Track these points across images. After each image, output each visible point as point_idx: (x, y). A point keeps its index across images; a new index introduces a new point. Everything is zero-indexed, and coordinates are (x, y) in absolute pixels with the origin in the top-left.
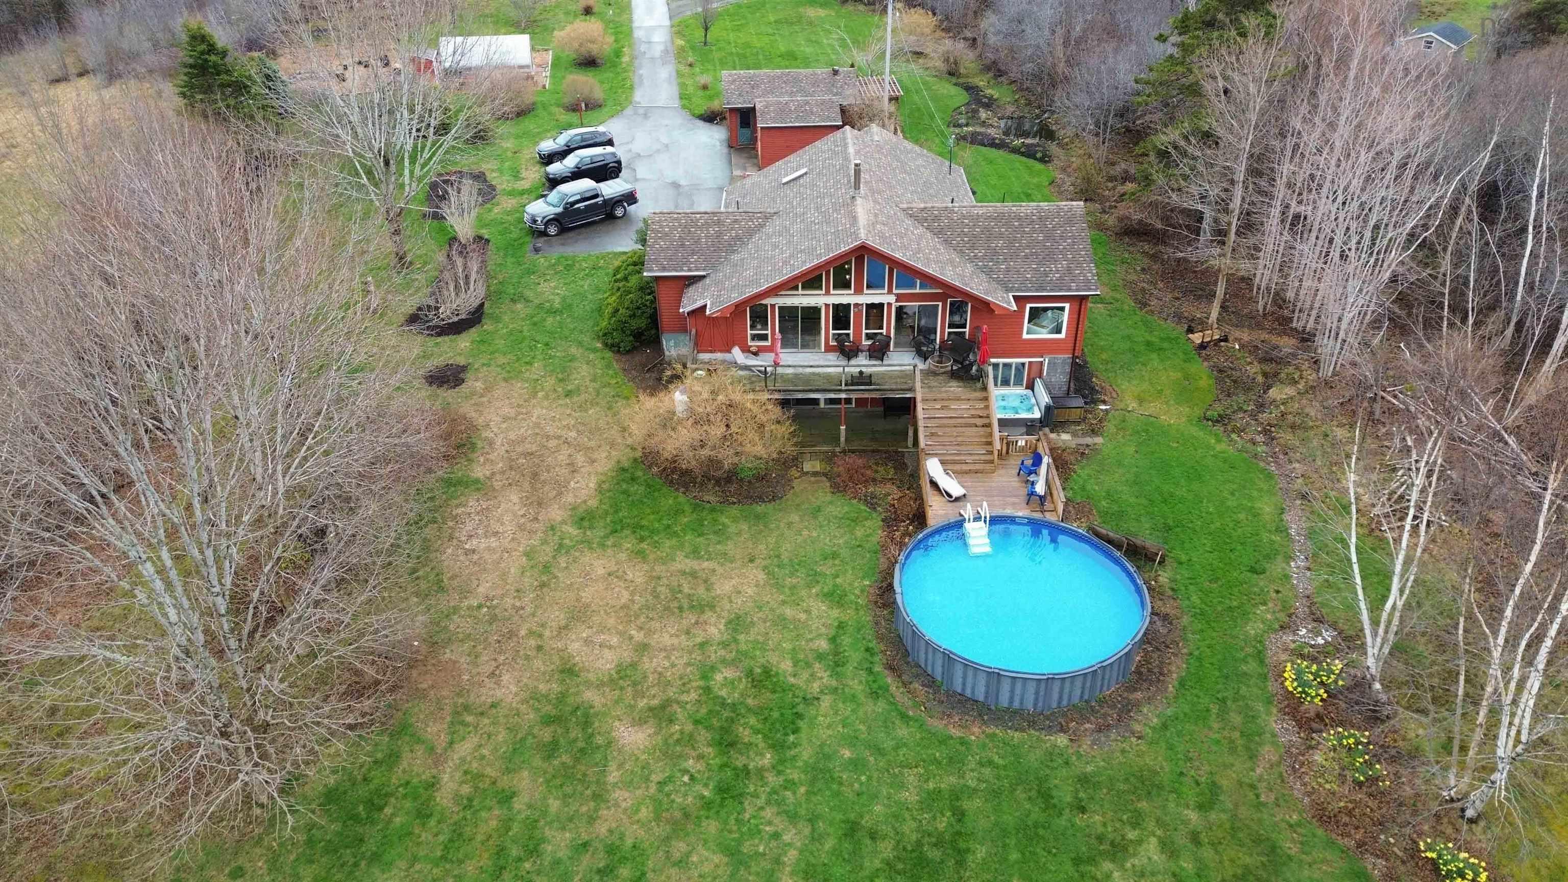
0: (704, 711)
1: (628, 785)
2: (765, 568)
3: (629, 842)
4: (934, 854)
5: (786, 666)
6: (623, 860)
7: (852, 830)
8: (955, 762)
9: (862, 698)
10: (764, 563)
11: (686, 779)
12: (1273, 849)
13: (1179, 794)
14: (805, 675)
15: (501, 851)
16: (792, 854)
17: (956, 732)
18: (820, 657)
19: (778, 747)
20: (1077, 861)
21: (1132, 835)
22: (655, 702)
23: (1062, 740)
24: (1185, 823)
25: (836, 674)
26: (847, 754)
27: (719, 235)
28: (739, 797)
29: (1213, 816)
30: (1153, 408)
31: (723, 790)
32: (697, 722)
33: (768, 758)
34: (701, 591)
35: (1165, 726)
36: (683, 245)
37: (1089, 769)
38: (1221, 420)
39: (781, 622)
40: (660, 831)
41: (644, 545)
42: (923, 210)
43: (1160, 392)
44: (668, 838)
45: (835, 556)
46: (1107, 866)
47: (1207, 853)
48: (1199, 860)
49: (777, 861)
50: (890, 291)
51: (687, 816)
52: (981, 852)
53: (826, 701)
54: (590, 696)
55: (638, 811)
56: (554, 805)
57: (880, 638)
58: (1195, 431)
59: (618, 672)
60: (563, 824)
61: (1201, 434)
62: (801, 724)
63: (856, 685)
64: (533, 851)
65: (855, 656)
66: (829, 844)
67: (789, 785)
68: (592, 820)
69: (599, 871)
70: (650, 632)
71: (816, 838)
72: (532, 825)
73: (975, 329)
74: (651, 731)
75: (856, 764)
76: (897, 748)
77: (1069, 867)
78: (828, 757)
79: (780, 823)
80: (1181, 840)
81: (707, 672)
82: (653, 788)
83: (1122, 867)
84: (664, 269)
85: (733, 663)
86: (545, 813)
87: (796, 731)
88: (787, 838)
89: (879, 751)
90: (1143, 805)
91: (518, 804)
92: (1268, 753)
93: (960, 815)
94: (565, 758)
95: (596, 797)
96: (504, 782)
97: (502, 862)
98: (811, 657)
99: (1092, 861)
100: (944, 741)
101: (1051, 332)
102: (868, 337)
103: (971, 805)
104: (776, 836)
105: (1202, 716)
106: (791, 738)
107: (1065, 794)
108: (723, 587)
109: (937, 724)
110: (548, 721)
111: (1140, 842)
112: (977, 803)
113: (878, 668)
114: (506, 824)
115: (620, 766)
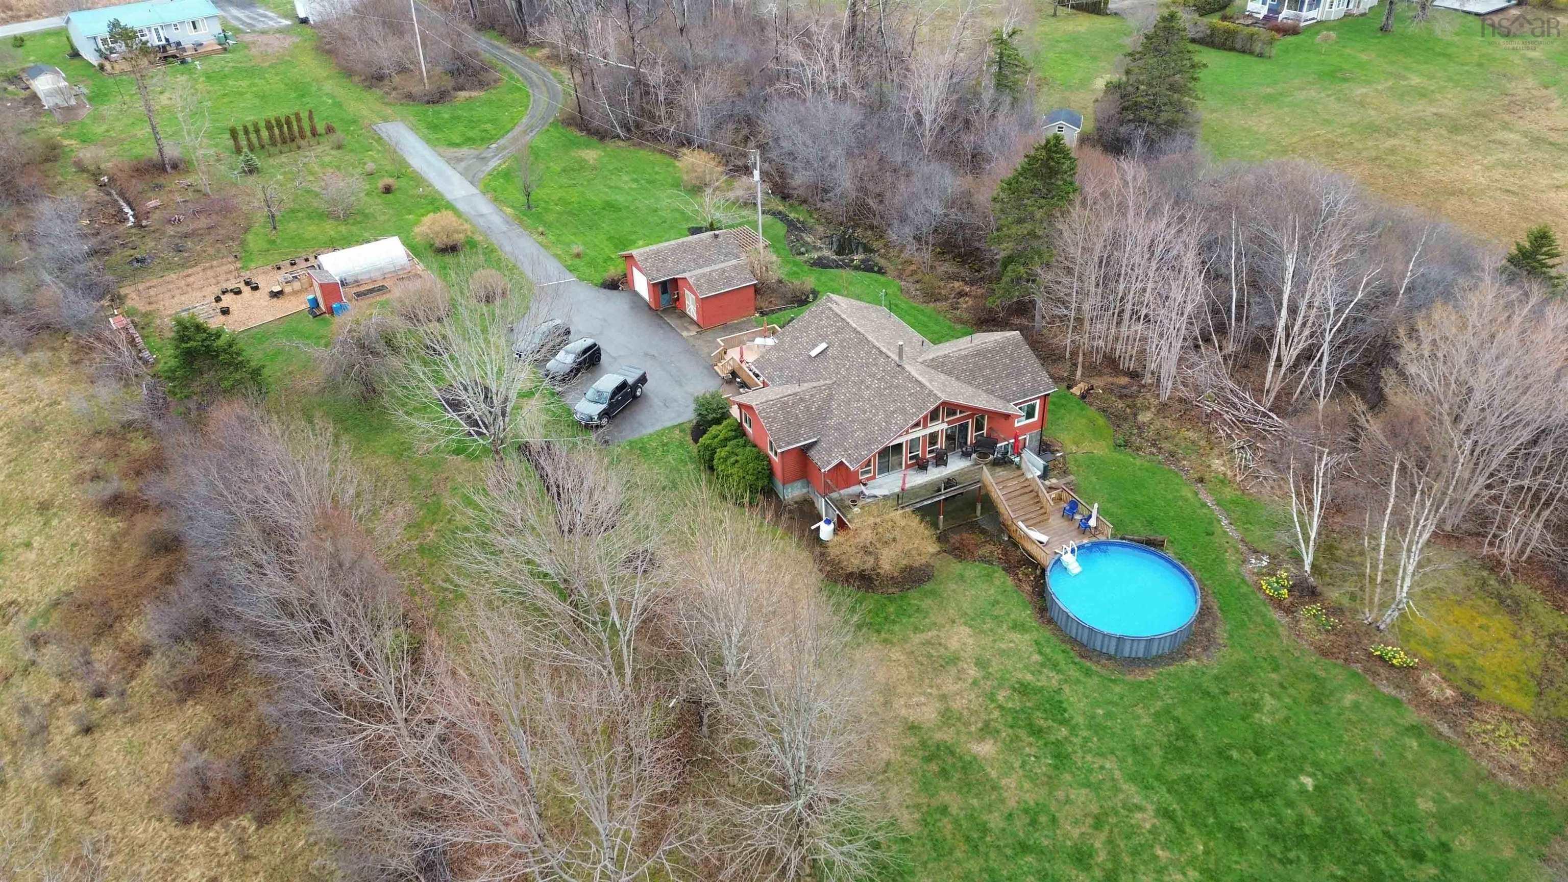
0: (1010, 719)
1: (1006, 775)
2: (965, 624)
3: (1032, 803)
4: (1181, 743)
5: (1029, 677)
6: (1037, 813)
7: (1135, 750)
8: (1154, 695)
9: (1082, 678)
10: (962, 620)
11: (1033, 759)
12: (1315, 677)
13: (1261, 667)
14: (1043, 678)
15: (968, 839)
16: (1117, 774)
17: (1143, 679)
18: (1043, 665)
19: (1064, 722)
20: (1243, 719)
21: (1256, 696)
22: (980, 725)
23: (1193, 662)
24: (1273, 680)
25: (1058, 672)
26: (1100, 712)
27: (808, 409)
28: (1068, 756)
29: (1282, 672)
30: (1086, 446)
31: (1057, 756)
32: (1012, 727)
33: (1064, 731)
34: (942, 650)
35: (1231, 636)
36: (790, 423)
37: (1215, 671)
38: (1127, 444)
39: (1002, 653)
40: (1044, 791)
41: (883, 635)
42: (933, 360)
43: (1083, 435)
44: (1050, 793)
45: (998, 602)
46: (1257, 715)
47: (1292, 691)
48: (1290, 696)
49: (1113, 780)
50: (943, 421)
51: (1050, 777)
52: (1200, 734)
53: (1066, 688)
54: (938, 736)
55: (1022, 787)
56: (975, 802)
57: (1063, 641)
58: (1116, 456)
59: (943, 716)
60: (990, 808)
61: (1122, 457)
62: (1064, 705)
63: (1074, 673)
64: (984, 830)
65: (1060, 657)
66: (1130, 760)
67: (1086, 740)
68: (1003, 801)
69: (1030, 825)
70: (939, 687)
71: (1122, 760)
72: (971, 817)
73: (990, 429)
74: (992, 741)
75: (1109, 715)
76: (1122, 698)
77: (1241, 723)
78: (1093, 717)
79: (1100, 761)
80: (1278, 690)
81: (992, 697)
82: (1021, 772)
83: (1263, 713)
84: (789, 444)
85: (1000, 686)
86: (974, 809)
87: (1065, 710)
88: (1108, 766)
89: (1116, 704)
90: (1250, 680)
91: (954, 810)
92: (1283, 631)
93: (1177, 720)
94: (957, 776)
95: (994, 788)
96: (935, 803)
97: (973, 843)
98: (1038, 667)
99: (1248, 716)
100: (1140, 685)
101: (1027, 418)
102: (930, 452)
103: (1178, 712)
104: (1102, 768)
105: (1243, 625)
106: (1066, 715)
107: (1214, 690)
108: (954, 644)
109: (1129, 678)
110: (929, 759)
111: (1262, 698)
112: (1180, 710)
113: (1077, 660)
114: (956, 822)
115: (992, 767)
